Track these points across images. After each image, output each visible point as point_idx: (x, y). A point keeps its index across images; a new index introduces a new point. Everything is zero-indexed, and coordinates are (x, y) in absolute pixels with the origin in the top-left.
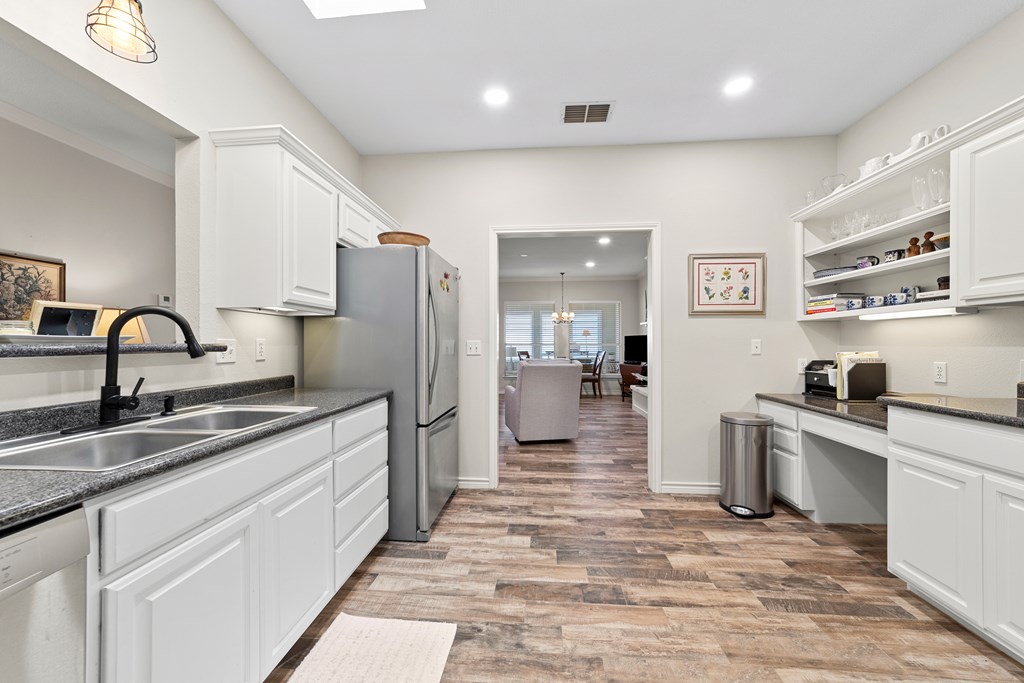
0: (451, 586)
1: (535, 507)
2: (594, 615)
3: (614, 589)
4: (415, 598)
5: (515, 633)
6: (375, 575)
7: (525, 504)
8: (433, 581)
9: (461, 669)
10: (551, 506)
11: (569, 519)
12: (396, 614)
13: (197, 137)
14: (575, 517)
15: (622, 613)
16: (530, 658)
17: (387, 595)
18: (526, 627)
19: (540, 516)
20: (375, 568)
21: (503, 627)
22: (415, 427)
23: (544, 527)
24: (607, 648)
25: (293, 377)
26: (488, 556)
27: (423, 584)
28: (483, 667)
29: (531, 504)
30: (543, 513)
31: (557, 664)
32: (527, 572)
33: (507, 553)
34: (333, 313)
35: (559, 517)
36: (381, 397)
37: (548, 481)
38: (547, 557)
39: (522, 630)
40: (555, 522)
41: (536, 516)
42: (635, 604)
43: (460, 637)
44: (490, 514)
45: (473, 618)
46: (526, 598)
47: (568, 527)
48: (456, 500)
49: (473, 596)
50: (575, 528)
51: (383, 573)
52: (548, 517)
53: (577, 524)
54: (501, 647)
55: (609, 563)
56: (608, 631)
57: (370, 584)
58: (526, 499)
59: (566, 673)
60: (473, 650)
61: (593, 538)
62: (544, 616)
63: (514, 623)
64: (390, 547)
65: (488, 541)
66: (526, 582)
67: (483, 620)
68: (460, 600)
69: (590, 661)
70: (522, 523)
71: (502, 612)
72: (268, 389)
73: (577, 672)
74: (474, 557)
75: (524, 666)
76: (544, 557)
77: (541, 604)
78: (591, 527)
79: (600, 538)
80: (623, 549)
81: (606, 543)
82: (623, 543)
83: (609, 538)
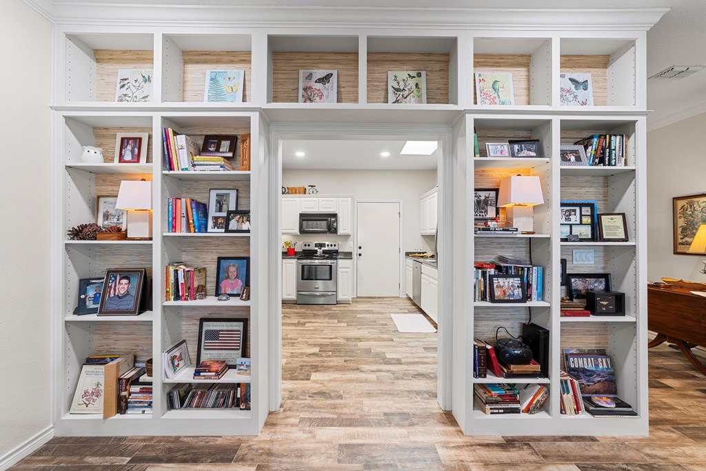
1: (391, 379)
3: (349, 341)
7: (400, 382)
11: (365, 370)
14: (361, 372)
19: (385, 371)
23: (381, 364)
29: (396, 382)
30: (384, 374)
35: (372, 371)
40: (375, 367)
41: (388, 371)
47: (366, 364)
52: (379, 371)
53: (360, 366)
55: (347, 348)
58: (402, 388)
61: (352, 358)
70: (395, 366)
78: (352, 365)
79: (348, 359)
80: (338, 354)
81: (346, 356)
82: (336, 356)
83: (343, 358)
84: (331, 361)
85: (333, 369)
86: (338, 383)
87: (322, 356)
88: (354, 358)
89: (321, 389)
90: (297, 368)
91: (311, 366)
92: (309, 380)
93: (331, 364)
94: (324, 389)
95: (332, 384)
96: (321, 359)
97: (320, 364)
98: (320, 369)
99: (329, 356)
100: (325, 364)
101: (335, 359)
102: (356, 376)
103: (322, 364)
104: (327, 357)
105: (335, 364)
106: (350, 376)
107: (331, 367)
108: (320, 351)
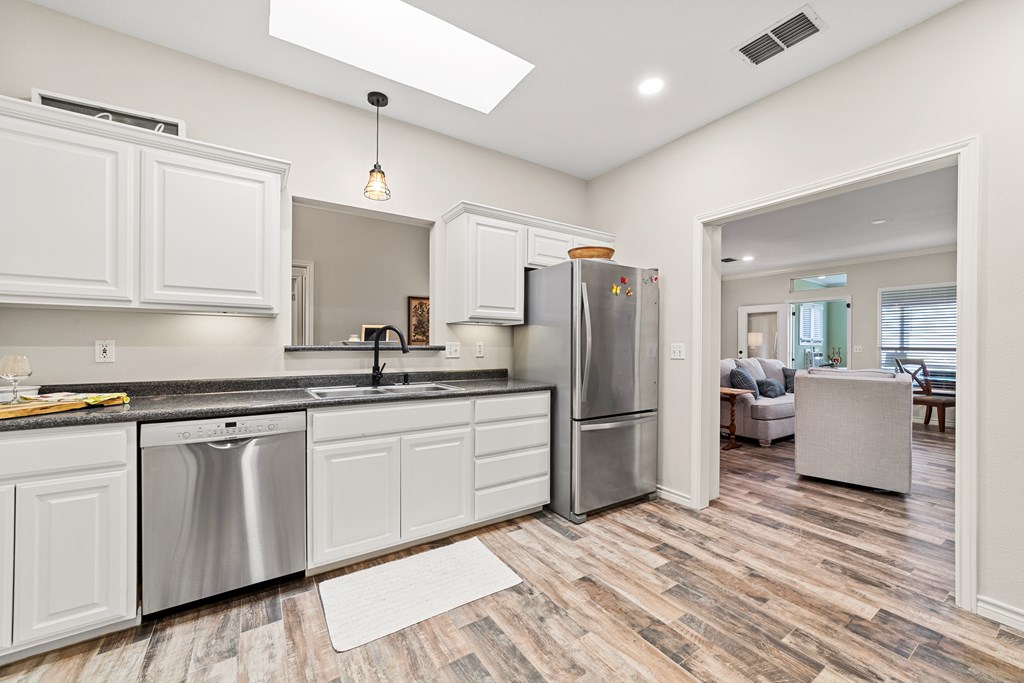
0: (552, 558)
1: (718, 541)
2: (631, 647)
3: (687, 645)
4: (523, 552)
5: (551, 612)
6: (520, 528)
7: (710, 534)
8: (547, 550)
9: (494, 604)
10: (737, 548)
11: (741, 568)
12: (502, 555)
13: (434, 223)
14: (751, 569)
15: (663, 665)
16: (538, 631)
17: (511, 542)
18: (563, 613)
19: (709, 551)
20: (524, 525)
21: (548, 603)
22: (570, 420)
23: (697, 561)
24: (602, 672)
25: (506, 370)
26: (609, 556)
27: (539, 548)
28: (504, 612)
29: (716, 537)
30: (716, 550)
31: (549, 648)
32: (624, 583)
33: (627, 562)
34: (522, 323)
35: (731, 561)
36: (545, 389)
37: (777, 526)
38: (660, 584)
39: (558, 612)
40: (719, 563)
42: (690, 670)
43: (516, 589)
44: (659, 527)
45: (538, 585)
46: (593, 598)
47: (726, 573)
48: (645, 506)
49: (557, 574)
50: (733, 578)
51: (526, 530)
52: (718, 556)
53: (744, 578)
54: (530, 611)
55: (723, 627)
56: (624, 663)
57: (511, 531)
59: (546, 657)
60: (513, 600)
61: (742, 597)
62: (587, 617)
63: (558, 605)
64: (550, 516)
65: (624, 546)
66: (611, 589)
67: (543, 590)
68: (547, 569)
69: (574, 666)
70: (679, 547)
71: (561, 594)
72: (483, 377)
73: (553, 664)
74: (596, 550)
75: (526, 631)
76: (656, 582)
77: (599, 609)
78: (758, 587)
79: (751, 602)
80: (765, 627)
81: (751, 609)
82: (776, 622)
83: (763, 608)
84: (802, 619)
85: (810, 601)
86: (815, 577)
87: (821, 645)
88: (735, 593)
89: (857, 585)
90: (916, 654)
91: (867, 637)
92: (882, 611)
93: (806, 612)
94: (852, 582)
95: (829, 581)
96: (826, 640)
97: (839, 628)
98: (847, 619)
99: (797, 633)
100: (824, 621)
101: (786, 618)
102: (771, 569)
103: (832, 625)
104: (805, 636)
105: (794, 608)
106: (780, 575)
107: (811, 606)
108: (819, 668)
